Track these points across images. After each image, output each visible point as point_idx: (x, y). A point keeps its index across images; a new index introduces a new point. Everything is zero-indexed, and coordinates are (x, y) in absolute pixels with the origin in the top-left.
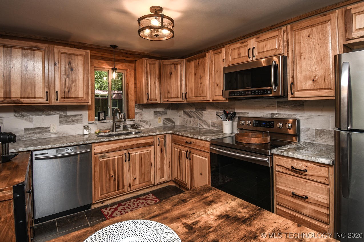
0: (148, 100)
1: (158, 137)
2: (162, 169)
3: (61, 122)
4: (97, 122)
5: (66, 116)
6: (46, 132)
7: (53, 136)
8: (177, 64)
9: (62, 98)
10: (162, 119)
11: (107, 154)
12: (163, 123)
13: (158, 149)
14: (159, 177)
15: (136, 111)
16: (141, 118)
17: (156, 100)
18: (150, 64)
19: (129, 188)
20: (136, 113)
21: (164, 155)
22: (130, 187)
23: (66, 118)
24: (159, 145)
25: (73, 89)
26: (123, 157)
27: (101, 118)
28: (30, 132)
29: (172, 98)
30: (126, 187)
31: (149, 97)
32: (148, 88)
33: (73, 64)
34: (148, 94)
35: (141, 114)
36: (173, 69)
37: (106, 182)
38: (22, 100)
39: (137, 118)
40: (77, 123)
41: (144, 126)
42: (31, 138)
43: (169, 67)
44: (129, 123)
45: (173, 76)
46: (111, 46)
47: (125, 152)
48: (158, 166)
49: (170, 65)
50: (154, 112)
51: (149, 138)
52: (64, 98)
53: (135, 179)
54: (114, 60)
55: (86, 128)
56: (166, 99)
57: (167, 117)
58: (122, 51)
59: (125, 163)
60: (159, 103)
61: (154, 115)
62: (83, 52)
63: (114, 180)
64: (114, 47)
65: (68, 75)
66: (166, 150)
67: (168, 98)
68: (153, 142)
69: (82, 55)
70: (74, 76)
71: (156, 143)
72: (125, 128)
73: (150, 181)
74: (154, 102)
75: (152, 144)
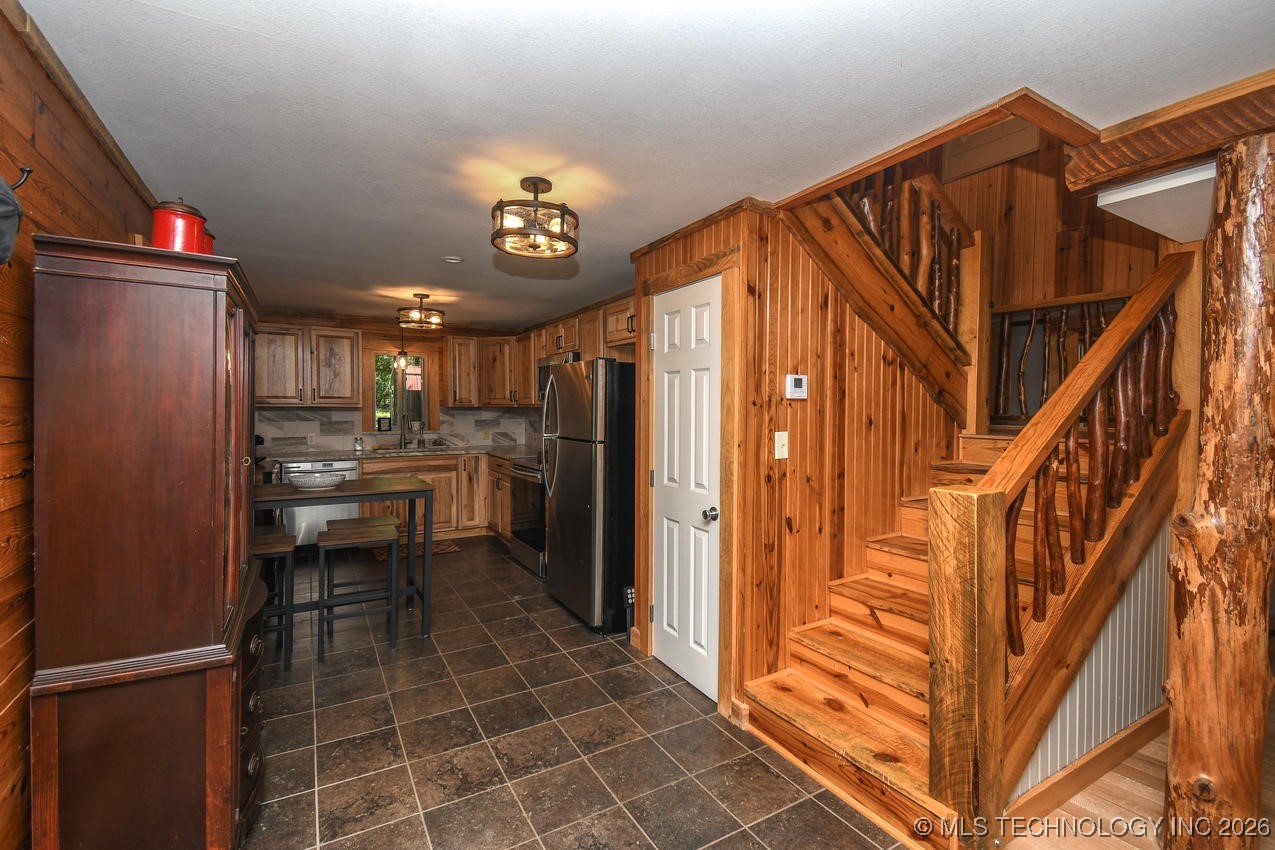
0: (455, 400)
1: (464, 457)
2: (471, 506)
3: (322, 431)
4: (376, 432)
5: (330, 423)
6: (302, 444)
7: (311, 450)
8: (503, 344)
9: (320, 397)
10: (490, 434)
12: (493, 440)
13: (464, 476)
14: (465, 519)
15: (441, 418)
16: (451, 429)
17: (470, 401)
20: (443, 422)
21: (475, 486)
23: (328, 425)
24: (464, 470)
25: (336, 386)
27: (383, 429)
28: (281, 442)
29: (495, 397)
31: (458, 397)
32: (454, 383)
33: (336, 350)
34: (455, 392)
35: (452, 424)
36: (498, 354)
38: (270, 400)
39: (444, 431)
40: (345, 433)
41: (456, 443)
42: (281, 451)
43: (491, 347)
44: (428, 436)
45: (498, 363)
48: (465, 502)
49: (493, 344)
50: (477, 421)
51: (447, 459)
52: (324, 397)
54: (403, 339)
55: (359, 440)
57: (501, 429)
60: (475, 404)
61: (476, 425)
62: (349, 333)
63: (392, 513)
66: (478, 480)
67: (489, 397)
68: (456, 465)
69: (349, 338)
70: (337, 366)
71: (461, 467)
72: (421, 443)
73: (450, 522)
74: (466, 404)
75: (455, 468)
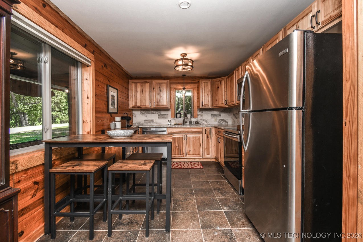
0: (202, 106)
1: (205, 128)
2: (208, 149)
3: (158, 118)
4: (175, 118)
5: (161, 115)
6: (152, 122)
7: (155, 124)
8: (222, 81)
9: (156, 105)
10: (217, 119)
11: (174, 134)
12: (218, 122)
13: (205, 136)
14: (206, 154)
15: (198, 113)
16: (202, 118)
17: (209, 106)
18: (204, 83)
19: (186, 155)
20: (198, 115)
21: (210, 140)
22: (187, 155)
23: (160, 116)
24: (206, 133)
25: (161, 100)
26: (183, 137)
27: (178, 117)
28: (146, 122)
29: (218, 104)
30: (184, 154)
31: (203, 105)
32: (202, 99)
33: (161, 88)
34: (202, 102)
35: (202, 115)
36: (220, 85)
37: (174, 149)
38: (141, 106)
39: (199, 118)
40: (166, 118)
41: (203, 123)
42: (146, 124)
43: (217, 83)
44: (194, 120)
45: (220, 89)
46: (182, 75)
47: (184, 134)
48: (206, 146)
49: (218, 81)
50: (211, 114)
51: (199, 129)
52: (157, 105)
53: (190, 151)
54: (184, 83)
55: (170, 121)
56: (215, 105)
57: (222, 118)
58: (190, 77)
59: (184, 141)
60: (211, 107)
61: (211, 116)
62: (165, 81)
63: (178, 149)
64: (184, 75)
65: (159, 94)
66: (211, 138)
67: (216, 104)
69: (165, 83)
70: (161, 94)
71: (204, 132)
72: (191, 123)
73: (200, 154)
74: (207, 107)
75: (202, 132)
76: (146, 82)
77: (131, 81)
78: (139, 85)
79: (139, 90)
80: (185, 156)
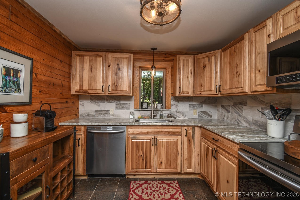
0: (180, 93)
1: (186, 128)
2: (189, 160)
3: (116, 108)
4: (140, 109)
5: (120, 104)
6: (108, 114)
7: (112, 117)
8: (211, 56)
9: (112, 90)
10: (197, 112)
11: (138, 136)
12: (199, 116)
13: (186, 139)
14: (185, 167)
15: (172, 103)
16: (177, 109)
17: (189, 93)
18: (183, 60)
19: (155, 169)
20: (173, 105)
21: (192, 146)
22: (157, 169)
23: (119, 105)
24: (186, 136)
25: (119, 84)
26: (151, 141)
27: (144, 107)
28: (99, 113)
29: (204, 91)
30: (153, 168)
31: (181, 91)
32: (180, 82)
33: (120, 66)
34: (180, 87)
35: (177, 106)
36: (207, 62)
37: (136, 159)
38: (89, 91)
39: (173, 109)
40: (127, 109)
41: (179, 116)
42: (99, 117)
43: (203, 60)
44: (165, 113)
45: (207, 69)
46: (152, 49)
47: (153, 137)
48: (185, 156)
49: (204, 58)
50: (190, 105)
51: (176, 128)
52: (114, 90)
53: (161, 163)
54: (153, 60)
55: (132, 113)
56: (199, 93)
58: (162, 52)
59: (153, 148)
60: (192, 96)
61: (190, 107)
62: (127, 55)
63: (143, 159)
64: (154, 49)
65: (116, 74)
66: (194, 142)
67: (200, 91)
68: (181, 132)
69: (126, 58)
70: (120, 74)
71: (184, 133)
72: (162, 116)
73: (176, 168)
74: (186, 95)
75: (180, 134)
76: (98, 55)
77: (74, 53)
78: (87, 60)
79: (87, 66)
80: (153, 171)
